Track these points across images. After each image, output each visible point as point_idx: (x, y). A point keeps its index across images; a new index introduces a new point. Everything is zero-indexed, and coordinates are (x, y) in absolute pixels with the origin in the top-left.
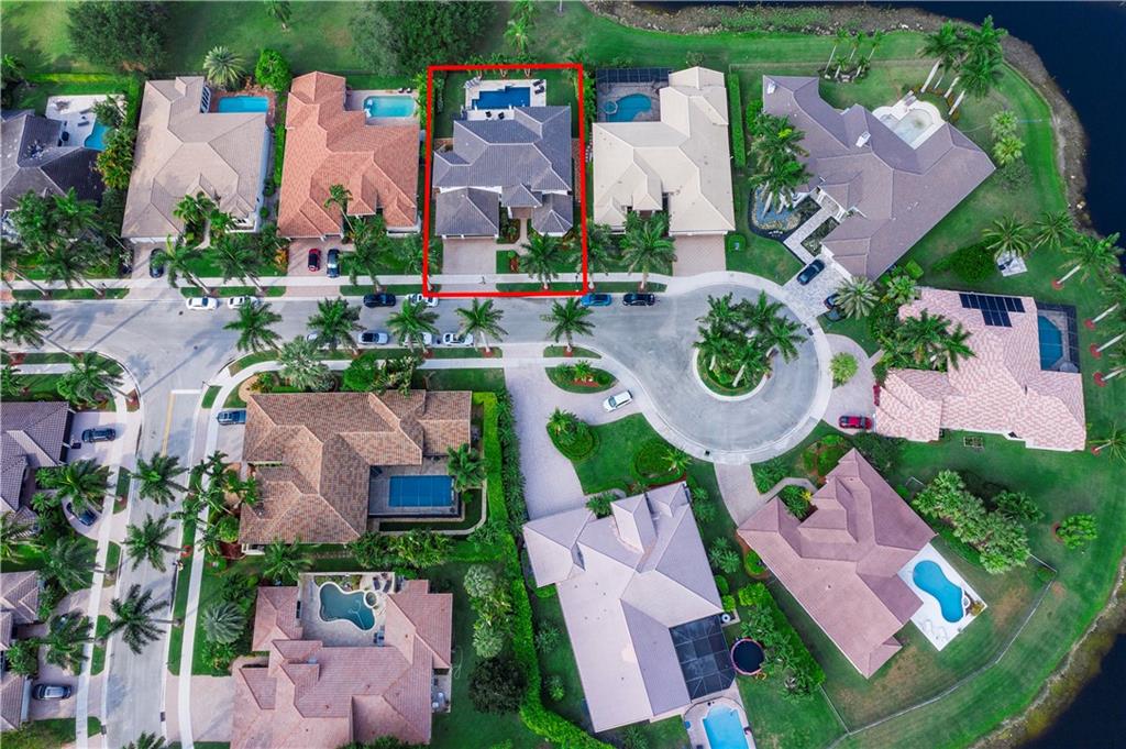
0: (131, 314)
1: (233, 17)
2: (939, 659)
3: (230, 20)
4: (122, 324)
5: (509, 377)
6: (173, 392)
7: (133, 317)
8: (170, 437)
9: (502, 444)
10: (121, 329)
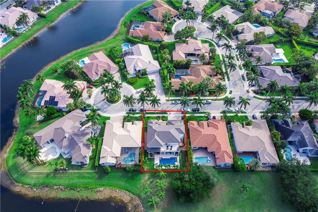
0: (257, 108)
1: (264, 196)
2: (87, 56)
3: (264, 195)
4: (258, 106)
5: (164, 96)
6: (239, 93)
7: (256, 107)
8: (237, 86)
9: (165, 80)
10: (257, 105)
